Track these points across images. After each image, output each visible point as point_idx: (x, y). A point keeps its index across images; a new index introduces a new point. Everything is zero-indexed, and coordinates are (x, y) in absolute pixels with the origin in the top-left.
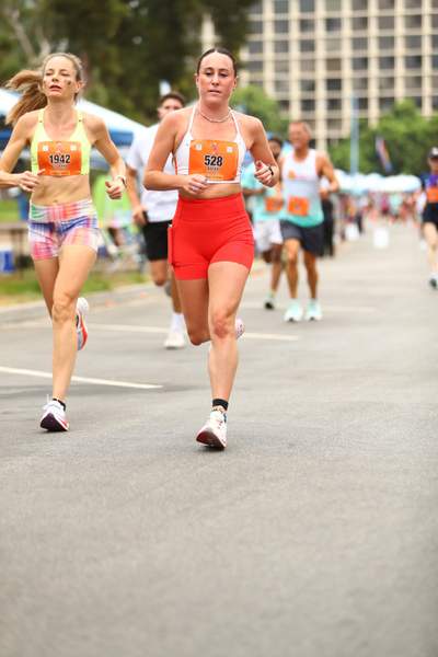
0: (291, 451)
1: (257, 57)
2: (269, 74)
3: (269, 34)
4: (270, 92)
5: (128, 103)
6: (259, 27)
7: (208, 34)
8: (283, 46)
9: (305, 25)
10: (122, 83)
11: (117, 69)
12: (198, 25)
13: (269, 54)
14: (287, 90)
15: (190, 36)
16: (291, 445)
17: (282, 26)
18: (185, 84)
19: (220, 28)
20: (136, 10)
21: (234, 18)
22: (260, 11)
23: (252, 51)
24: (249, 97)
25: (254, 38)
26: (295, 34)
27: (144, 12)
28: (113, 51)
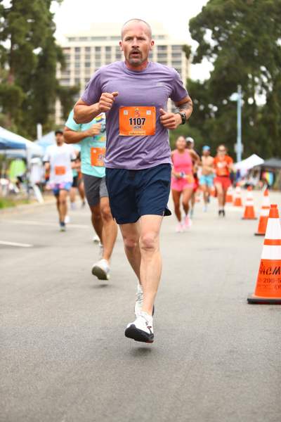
5: (25, 132)
7: (58, 106)
10: (23, 124)
11: (21, 118)
12: (54, 102)
15: (50, 107)
18: (48, 125)
19: (63, 103)
20: (30, 96)
21: (68, 100)
27: (33, 97)
28: (20, 112)
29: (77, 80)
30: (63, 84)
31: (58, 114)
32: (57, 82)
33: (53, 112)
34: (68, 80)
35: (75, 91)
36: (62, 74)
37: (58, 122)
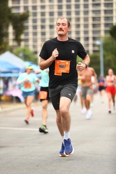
0: (37, 168)
1: (27, 37)
2: (31, 43)
3: (31, 30)
4: (31, 49)
6: (27, 28)
7: (11, 30)
8: (35, 34)
9: (43, 27)
12: (7, 27)
13: (31, 36)
14: (36, 48)
15: (4, 31)
16: (37, 166)
17: (35, 27)
19: (15, 28)
21: (19, 25)
22: (28, 22)
23: (25, 35)
24: (24, 50)
25: (26, 31)
26: (39, 30)
29: (26, 8)
30: (14, 11)
31: (11, 36)
32: (9, 10)
33: (7, 35)
34: (18, 8)
35: (24, 17)
36: (13, 3)
37: (11, 43)
